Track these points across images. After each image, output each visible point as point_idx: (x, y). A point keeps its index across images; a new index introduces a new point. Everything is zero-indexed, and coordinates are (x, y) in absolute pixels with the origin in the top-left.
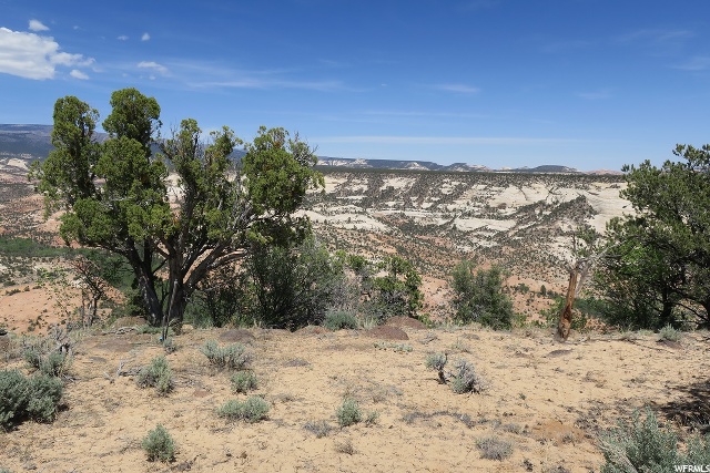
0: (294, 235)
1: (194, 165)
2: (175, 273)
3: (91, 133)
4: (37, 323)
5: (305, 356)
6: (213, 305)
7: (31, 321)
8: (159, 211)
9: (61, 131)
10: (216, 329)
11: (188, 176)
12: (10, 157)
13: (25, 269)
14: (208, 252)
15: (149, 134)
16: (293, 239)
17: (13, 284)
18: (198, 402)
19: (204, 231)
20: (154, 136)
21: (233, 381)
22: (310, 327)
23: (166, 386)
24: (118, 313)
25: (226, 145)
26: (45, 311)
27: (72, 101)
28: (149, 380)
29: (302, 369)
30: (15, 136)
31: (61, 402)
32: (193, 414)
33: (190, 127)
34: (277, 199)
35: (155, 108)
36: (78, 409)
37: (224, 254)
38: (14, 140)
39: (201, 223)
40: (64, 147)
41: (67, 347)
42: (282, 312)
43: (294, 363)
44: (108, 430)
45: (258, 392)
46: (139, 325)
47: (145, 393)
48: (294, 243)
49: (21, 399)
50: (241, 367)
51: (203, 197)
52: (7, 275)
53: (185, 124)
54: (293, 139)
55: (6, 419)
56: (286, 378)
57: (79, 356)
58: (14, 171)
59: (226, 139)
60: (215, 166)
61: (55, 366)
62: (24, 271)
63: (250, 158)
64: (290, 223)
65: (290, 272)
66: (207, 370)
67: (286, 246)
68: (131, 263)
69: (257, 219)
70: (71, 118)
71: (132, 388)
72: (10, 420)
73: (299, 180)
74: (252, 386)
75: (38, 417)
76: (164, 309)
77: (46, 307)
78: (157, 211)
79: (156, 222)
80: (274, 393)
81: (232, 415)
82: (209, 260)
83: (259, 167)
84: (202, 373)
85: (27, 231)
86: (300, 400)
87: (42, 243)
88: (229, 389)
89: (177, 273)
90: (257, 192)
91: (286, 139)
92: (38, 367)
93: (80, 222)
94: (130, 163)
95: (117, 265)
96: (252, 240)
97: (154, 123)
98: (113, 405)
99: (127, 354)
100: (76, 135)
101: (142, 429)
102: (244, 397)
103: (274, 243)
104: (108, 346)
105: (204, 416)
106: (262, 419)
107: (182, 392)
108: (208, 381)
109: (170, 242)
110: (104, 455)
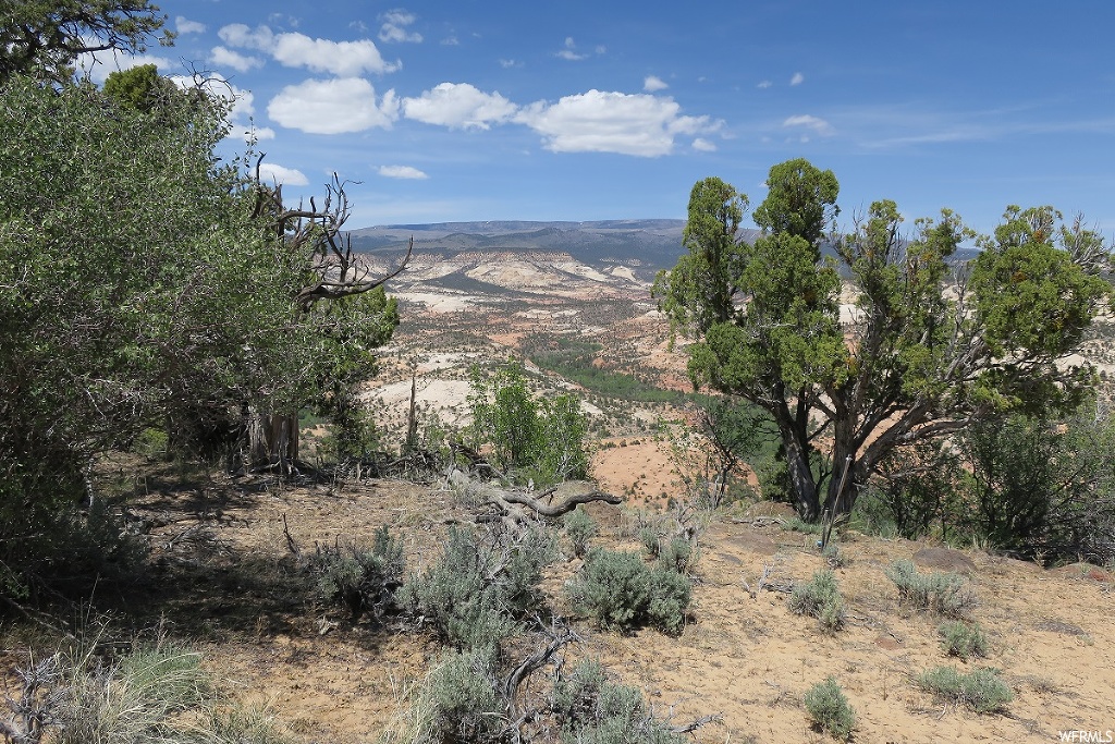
0: (1059, 396)
1: (886, 273)
2: (843, 443)
3: (735, 229)
4: (633, 492)
5: (1075, 617)
6: (898, 501)
7: (625, 488)
8: (828, 345)
9: (697, 227)
10: (905, 541)
11: (875, 292)
12: (616, 265)
13: (623, 416)
14: (897, 415)
15: (819, 227)
16: (1057, 404)
17: (608, 434)
18: (883, 655)
19: (895, 382)
20: (826, 230)
21: (942, 634)
22: (1081, 565)
23: (833, 620)
24: (737, 492)
25: (945, 239)
26: (643, 477)
27: (714, 184)
28: (808, 605)
29: (1071, 641)
30: (623, 236)
31: (687, 612)
32: (875, 673)
33: (885, 212)
34: (1034, 331)
35: (832, 187)
36: (707, 625)
37: (926, 420)
38: (622, 242)
39: (889, 368)
40: (700, 251)
41: (691, 532)
42: (1022, 530)
43: (1054, 625)
44: (751, 666)
45: (986, 663)
46: (785, 516)
47: (802, 622)
48: (1057, 412)
49: (642, 596)
50: (954, 614)
51: (898, 323)
52: (602, 422)
53: (877, 208)
54: (1069, 227)
55: (624, 618)
56: (1039, 650)
57: (705, 549)
58: (618, 283)
59: (945, 230)
60: (923, 275)
61: (678, 558)
62: (623, 418)
63: (985, 261)
64: (1055, 374)
65: (1043, 461)
66: (896, 607)
67: (1042, 415)
68: (778, 421)
69: (989, 365)
70: (710, 209)
71: (780, 611)
72: (628, 620)
73: (1080, 299)
74: (977, 650)
75: (660, 623)
76: (823, 496)
77: (645, 472)
78: (826, 345)
79: (824, 362)
80: (1017, 671)
81: (946, 693)
82: (899, 428)
83: (1001, 276)
84: (887, 610)
85: (628, 364)
86: (1070, 695)
87: (645, 382)
88: (935, 647)
89: (847, 443)
90: (996, 318)
91: (1057, 225)
92: (657, 556)
93: (714, 356)
94: (791, 271)
95: (756, 422)
96: (977, 401)
97: (828, 209)
98: (757, 631)
99: (770, 558)
100: (716, 233)
101: (796, 676)
102: (961, 665)
103: (1018, 408)
104: (744, 541)
105: (894, 680)
106: (999, 711)
107: (856, 635)
108: (900, 627)
109: (840, 395)
110: (746, 702)
